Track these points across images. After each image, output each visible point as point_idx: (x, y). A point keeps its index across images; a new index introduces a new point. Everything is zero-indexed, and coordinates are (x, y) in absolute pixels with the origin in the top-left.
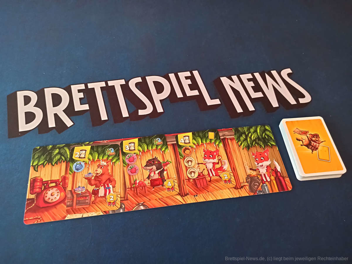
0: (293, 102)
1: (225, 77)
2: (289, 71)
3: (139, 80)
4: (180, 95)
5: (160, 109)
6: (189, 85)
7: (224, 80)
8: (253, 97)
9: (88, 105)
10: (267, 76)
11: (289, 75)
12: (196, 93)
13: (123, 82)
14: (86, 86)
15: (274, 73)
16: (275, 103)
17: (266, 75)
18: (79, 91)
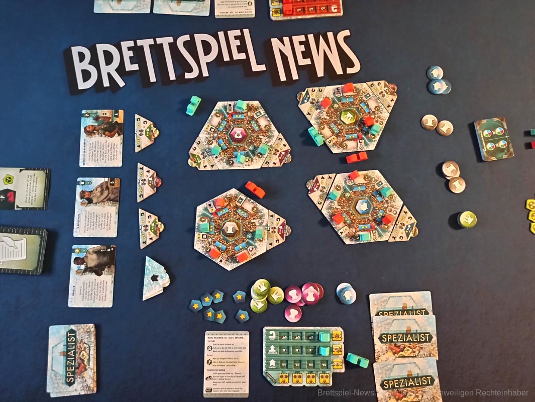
0: (339, 71)
1: (276, 39)
2: (347, 33)
3: (187, 38)
4: (226, 58)
5: (206, 74)
6: (237, 46)
7: (275, 42)
8: (300, 64)
9: (137, 65)
10: (321, 39)
11: (346, 39)
12: (243, 56)
13: (171, 40)
14: (135, 43)
15: (330, 35)
16: (320, 73)
17: (321, 37)
18: (129, 49)
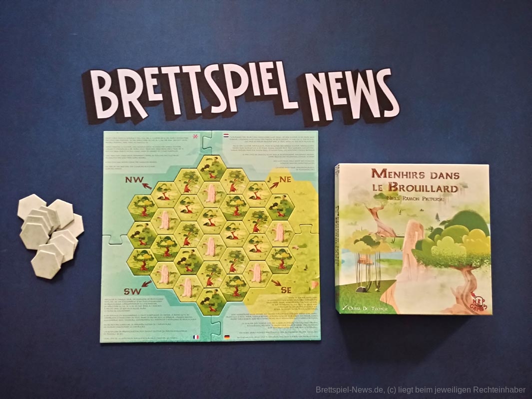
0: (376, 114)
1: (311, 74)
2: (387, 72)
3: (215, 67)
4: (257, 93)
5: (234, 109)
6: (269, 80)
7: (310, 77)
8: (335, 104)
9: (161, 95)
10: (359, 76)
11: (386, 78)
12: (274, 91)
13: (198, 69)
14: (160, 70)
15: (369, 73)
16: (356, 115)
17: (359, 74)
18: (153, 76)
